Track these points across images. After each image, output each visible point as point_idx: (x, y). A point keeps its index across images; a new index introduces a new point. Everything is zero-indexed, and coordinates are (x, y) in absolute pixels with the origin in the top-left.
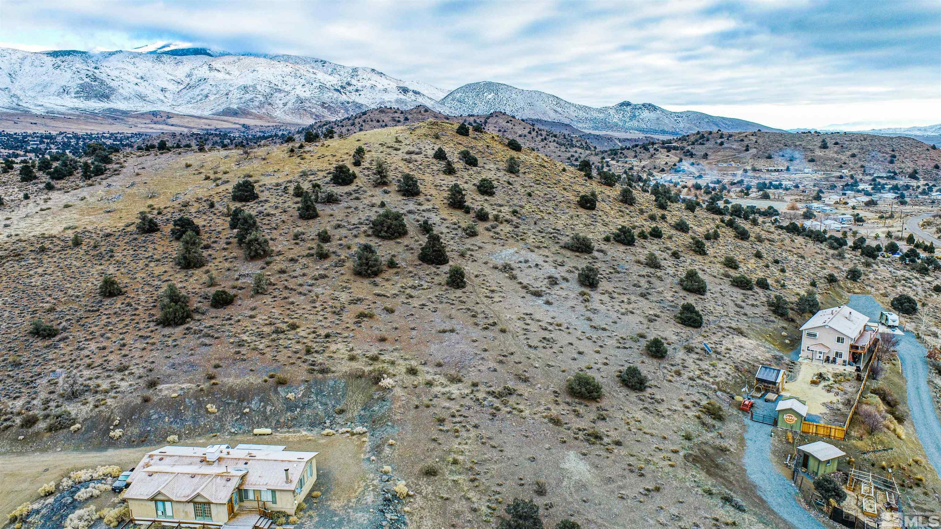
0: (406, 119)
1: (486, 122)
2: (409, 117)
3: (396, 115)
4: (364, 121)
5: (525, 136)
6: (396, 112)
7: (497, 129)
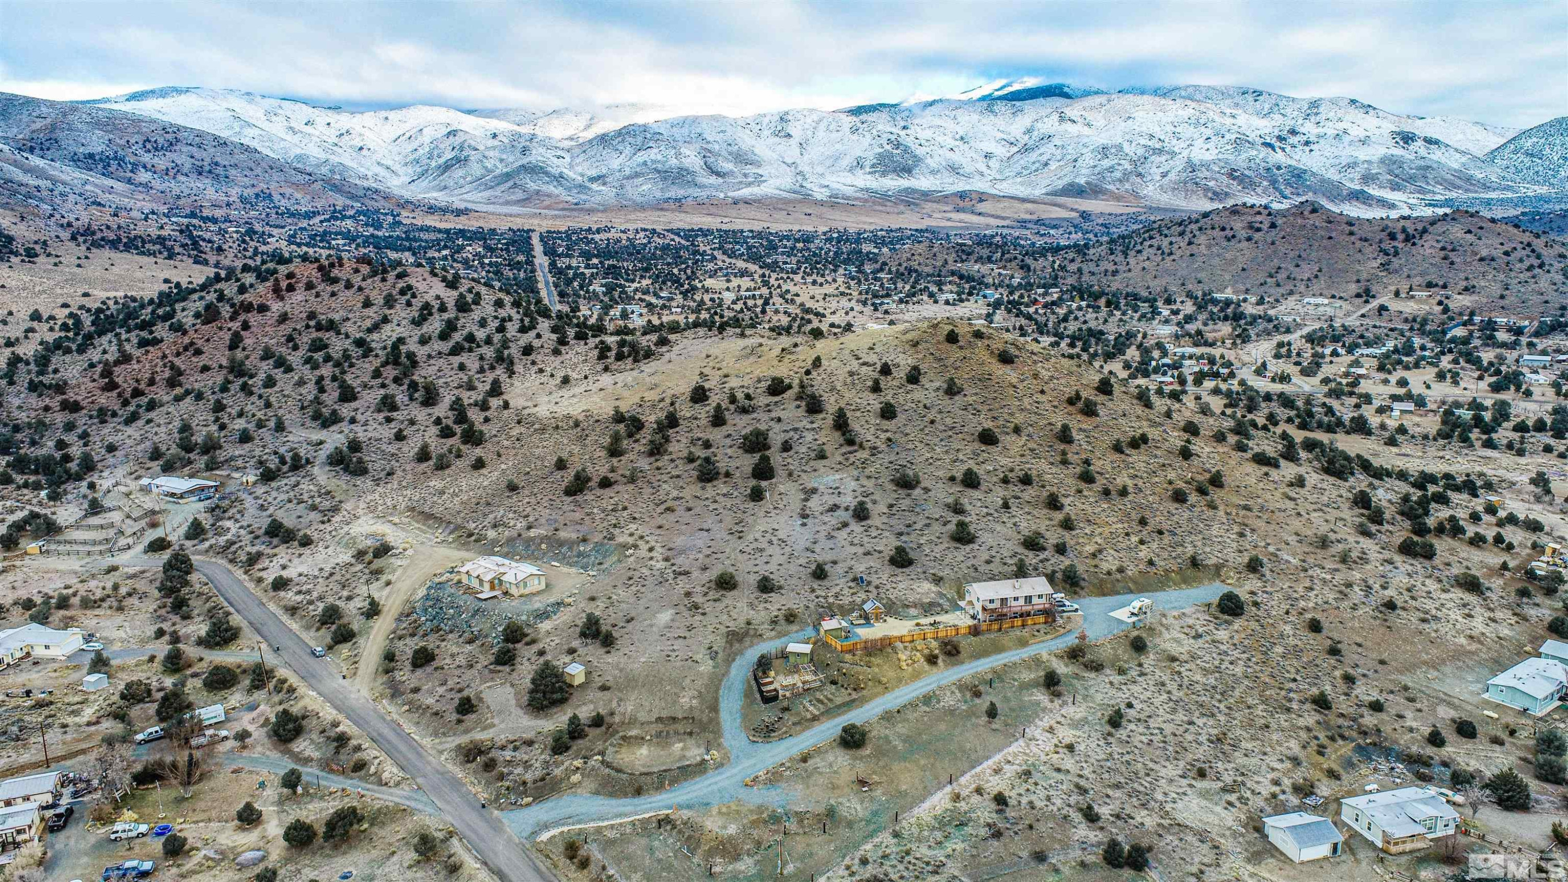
0: (1273, 226)
1: (1425, 231)
2: (1280, 222)
3: (1259, 218)
4: (1200, 229)
5: (1493, 259)
6: (1259, 213)
7: (1439, 246)
